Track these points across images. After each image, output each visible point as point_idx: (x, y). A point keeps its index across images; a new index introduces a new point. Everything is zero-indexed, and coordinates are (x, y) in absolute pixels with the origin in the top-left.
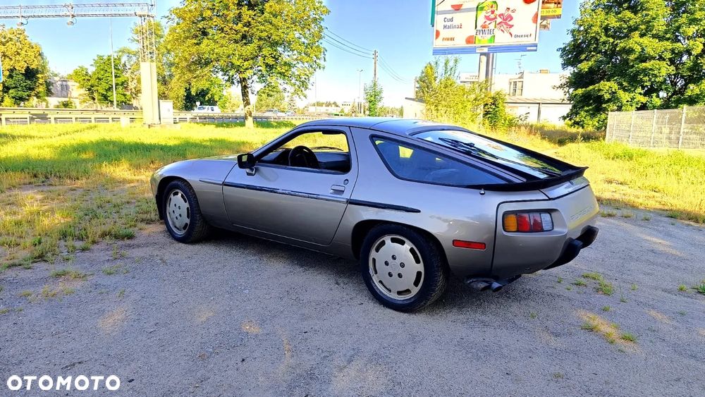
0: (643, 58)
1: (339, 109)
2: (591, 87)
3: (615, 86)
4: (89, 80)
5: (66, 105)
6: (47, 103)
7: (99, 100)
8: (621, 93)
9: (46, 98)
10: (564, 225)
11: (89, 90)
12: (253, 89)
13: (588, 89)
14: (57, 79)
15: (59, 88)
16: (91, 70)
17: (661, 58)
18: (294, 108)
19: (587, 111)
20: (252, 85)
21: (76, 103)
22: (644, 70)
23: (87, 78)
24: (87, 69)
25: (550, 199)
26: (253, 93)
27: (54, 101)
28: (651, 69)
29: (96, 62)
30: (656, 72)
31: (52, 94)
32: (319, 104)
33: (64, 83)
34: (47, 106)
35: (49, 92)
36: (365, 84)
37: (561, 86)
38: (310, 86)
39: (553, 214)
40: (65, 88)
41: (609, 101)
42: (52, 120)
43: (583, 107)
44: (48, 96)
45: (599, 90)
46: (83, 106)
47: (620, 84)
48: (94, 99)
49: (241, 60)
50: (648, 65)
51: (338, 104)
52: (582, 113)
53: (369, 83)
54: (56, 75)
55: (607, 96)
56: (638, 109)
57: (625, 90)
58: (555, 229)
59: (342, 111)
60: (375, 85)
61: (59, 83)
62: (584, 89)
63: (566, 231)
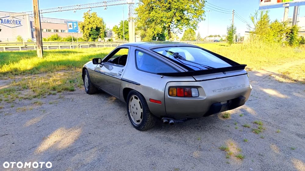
1: (220, 38)
4: (118, 30)
5: (110, 40)
6: (105, 40)
7: (121, 38)
9: (104, 38)
10: (205, 95)
11: (118, 34)
12: (174, 31)
14: (108, 30)
15: (109, 34)
16: (119, 26)
18: (199, 38)
20: (174, 29)
21: (114, 40)
23: (117, 29)
24: (117, 26)
25: (196, 81)
26: (174, 33)
27: (106, 39)
29: (121, 23)
31: (107, 36)
32: (210, 36)
33: (111, 32)
34: (104, 41)
35: (105, 36)
36: (228, 26)
38: (197, 28)
39: (199, 89)
40: (111, 34)
42: (97, 46)
44: (105, 37)
46: (117, 41)
48: (120, 38)
49: (166, 19)
51: (220, 36)
53: (230, 26)
54: (108, 29)
58: (200, 97)
59: (222, 39)
60: (232, 26)
61: (109, 32)
63: (205, 98)
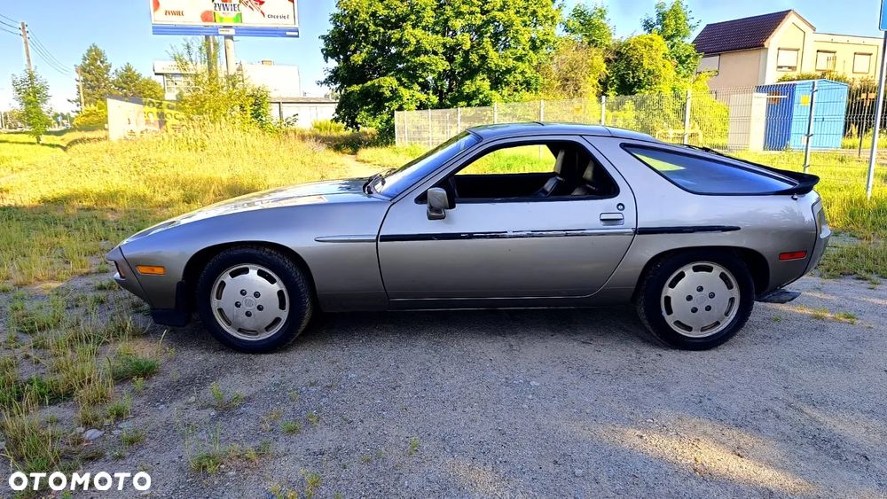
0: (418, 51)
2: (369, 83)
3: (395, 83)
8: (402, 91)
13: (366, 85)
17: (435, 53)
19: (368, 111)
22: (422, 65)
28: (428, 64)
30: (433, 67)
37: (326, 82)
41: (390, 99)
43: (362, 106)
45: (380, 87)
47: (399, 80)
50: (423, 58)
52: (363, 113)
55: (388, 94)
56: (419, 108)
57: (405, 87)
62: (361, 85)
